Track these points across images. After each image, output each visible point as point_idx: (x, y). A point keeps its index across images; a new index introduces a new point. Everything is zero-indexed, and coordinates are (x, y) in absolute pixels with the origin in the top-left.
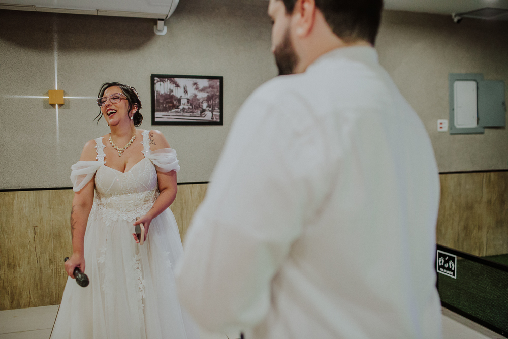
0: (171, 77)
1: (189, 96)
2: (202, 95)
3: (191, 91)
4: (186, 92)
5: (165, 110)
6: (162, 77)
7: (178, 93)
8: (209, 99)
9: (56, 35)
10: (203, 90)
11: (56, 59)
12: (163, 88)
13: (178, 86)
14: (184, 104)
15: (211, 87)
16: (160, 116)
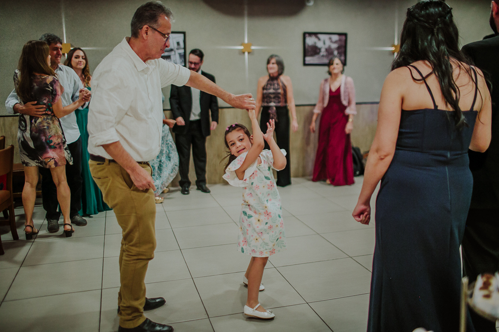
0: (315, 34)
1: (327, 46)
2: (334, 46)
3: (328, 43)
4: (324, 43)
5: (312, 55)
6: (311, 34)
7: (320, 44)
8: (338, 48)
9: (246, 7)
10: (336, 42)
11: (246, 23)
12: (310, 41)
13: (319, 39)
14: (323, 52)
15: (340, 40)
16: (309, 60)
